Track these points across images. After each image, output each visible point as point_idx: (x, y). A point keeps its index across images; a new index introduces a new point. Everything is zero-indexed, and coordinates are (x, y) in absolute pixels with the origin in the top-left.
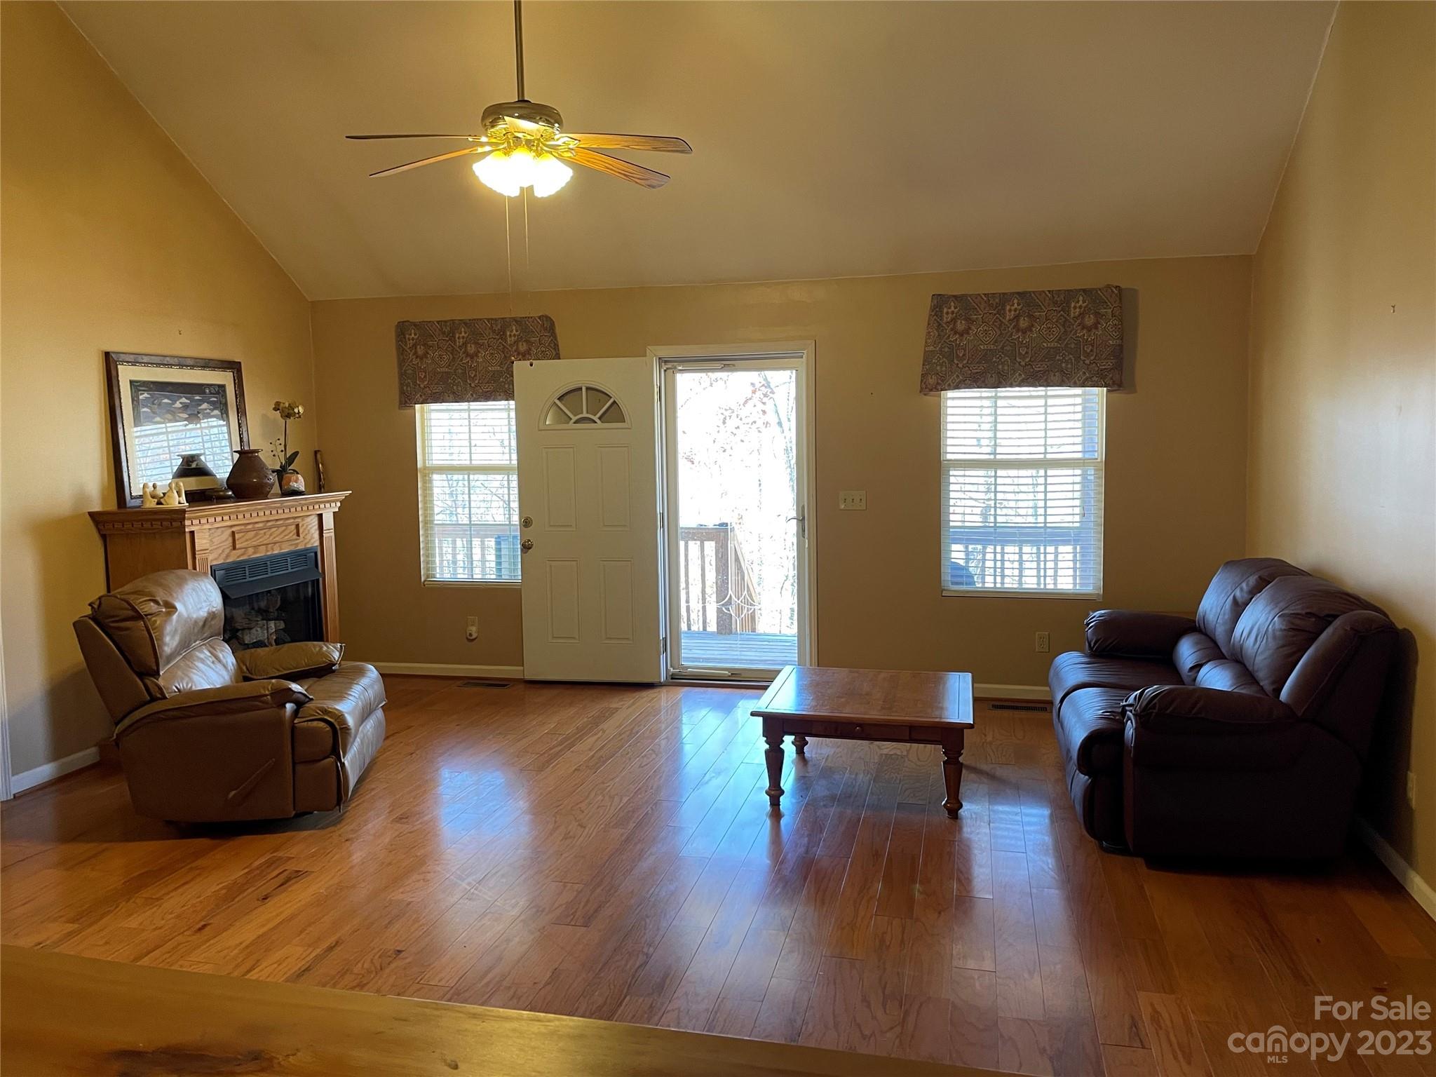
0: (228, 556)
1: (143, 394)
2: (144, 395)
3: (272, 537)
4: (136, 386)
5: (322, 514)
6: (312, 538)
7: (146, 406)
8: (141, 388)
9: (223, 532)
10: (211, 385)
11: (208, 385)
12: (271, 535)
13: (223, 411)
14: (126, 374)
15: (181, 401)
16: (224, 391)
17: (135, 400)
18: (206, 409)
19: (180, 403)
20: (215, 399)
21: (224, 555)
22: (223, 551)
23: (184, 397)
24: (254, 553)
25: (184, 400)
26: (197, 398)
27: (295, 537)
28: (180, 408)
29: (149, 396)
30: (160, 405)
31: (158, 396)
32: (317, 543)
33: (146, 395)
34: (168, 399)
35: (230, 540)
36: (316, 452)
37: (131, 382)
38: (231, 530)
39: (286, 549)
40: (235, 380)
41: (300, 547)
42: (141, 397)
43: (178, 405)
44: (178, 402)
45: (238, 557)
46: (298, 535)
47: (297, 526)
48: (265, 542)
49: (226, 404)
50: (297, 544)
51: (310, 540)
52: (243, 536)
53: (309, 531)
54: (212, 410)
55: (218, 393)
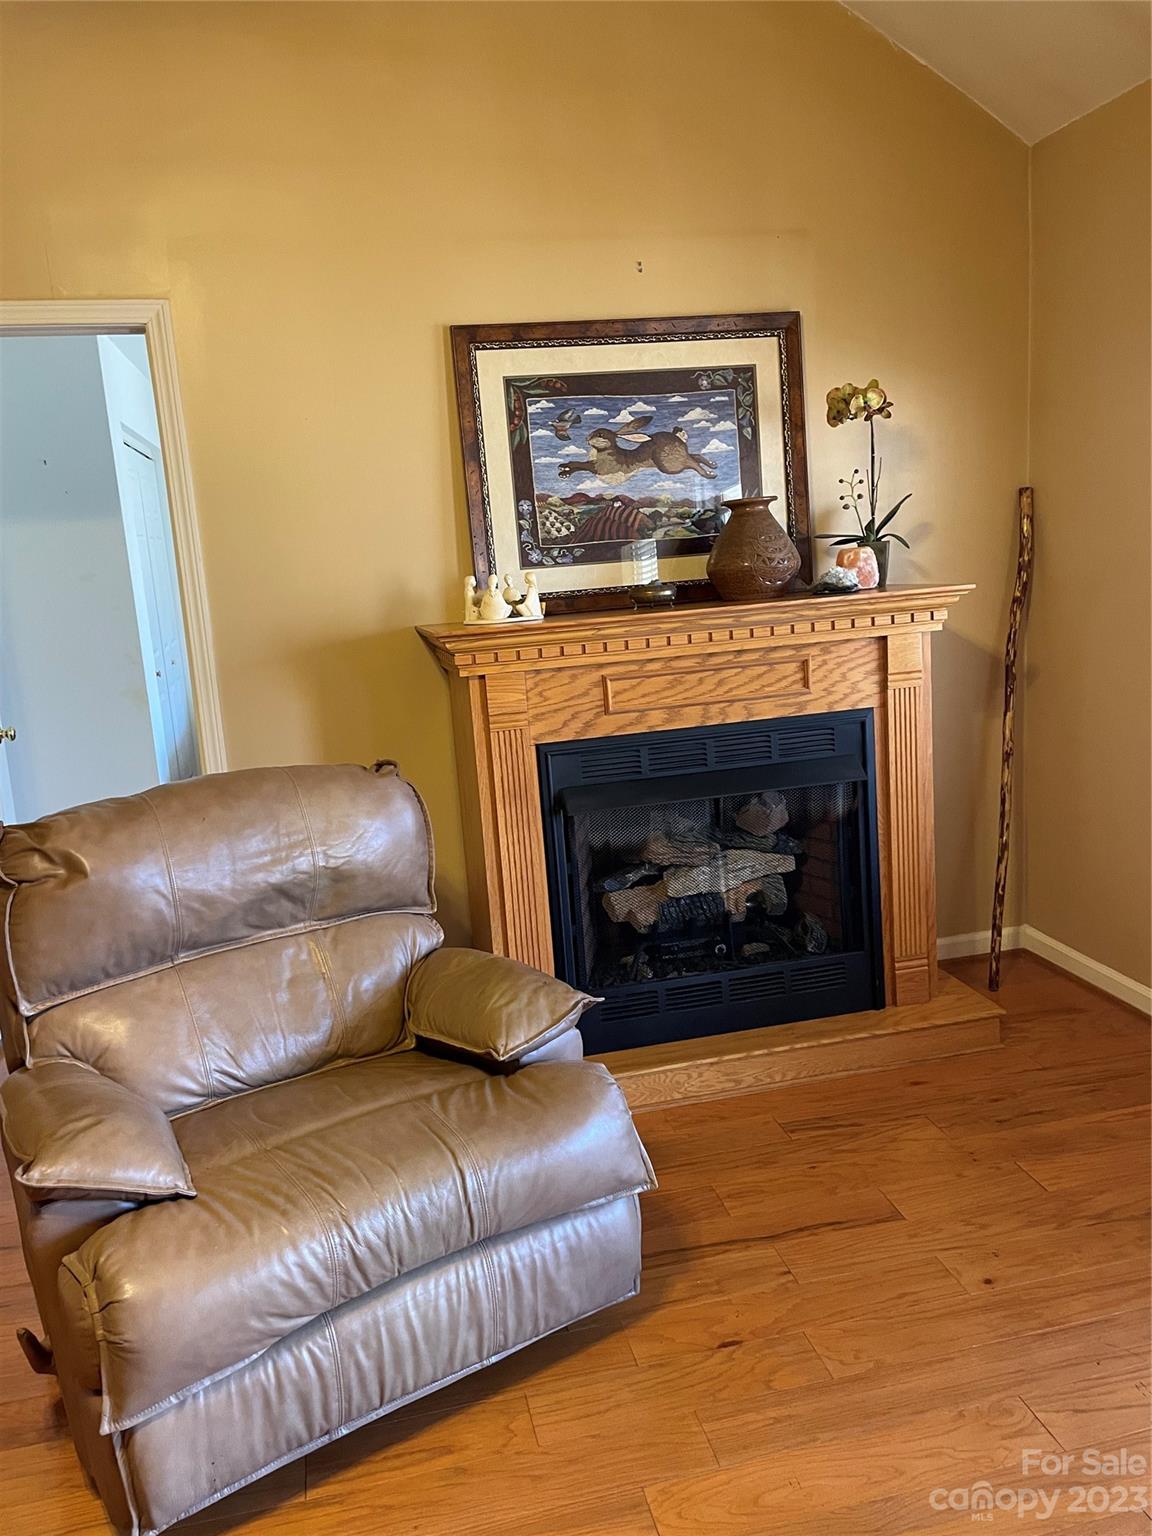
0: (588, 725)
1: (539, 402)
2: (538, 405)
3: (721, 690)
4: (518, 390)
5: (884, 638)
6: (854, 689)
7: (544, 426)
8: (532, 392)
9: (574, 677)
10: (715, 370)
11: (705, 370)
12: (720, 683)
13: (744, 423)
14: (494, 367)
15: (633, 408)
16: (752, 379)
17: (517, 418)
18: (700, 421)
19: (630, 413)
20: (726, 398)
21: (577, 725)
22: (574, 716)
23: (640, 400)
24: (668, 721)
25: (640, 407)
26: (677, 399)
27: (798, 687)
28: (628, 424)
29: (552, 405)
30: (578, 420)
31: (574, 403)
32: (872, 702)
33: (544, 404)
34: (599, 406)
35: (597, 692)
36: (1021, 492)
37: (509, 382)
38: (596, 676)
39: (766, 711)
40: (781, 353)
41: (811, 710)
42: (531, 409)
43: (625, 417)
44: (623, 412)
45: (619, 729)
46: (806, 683)
47: (805, 664)
48: (702, 699)
49: (754, 405)
50: (802, 705)
51: (846, 696)
52: (633, 687)
53: (844, 675)
54: (714, 422)
55: (734, 384)
